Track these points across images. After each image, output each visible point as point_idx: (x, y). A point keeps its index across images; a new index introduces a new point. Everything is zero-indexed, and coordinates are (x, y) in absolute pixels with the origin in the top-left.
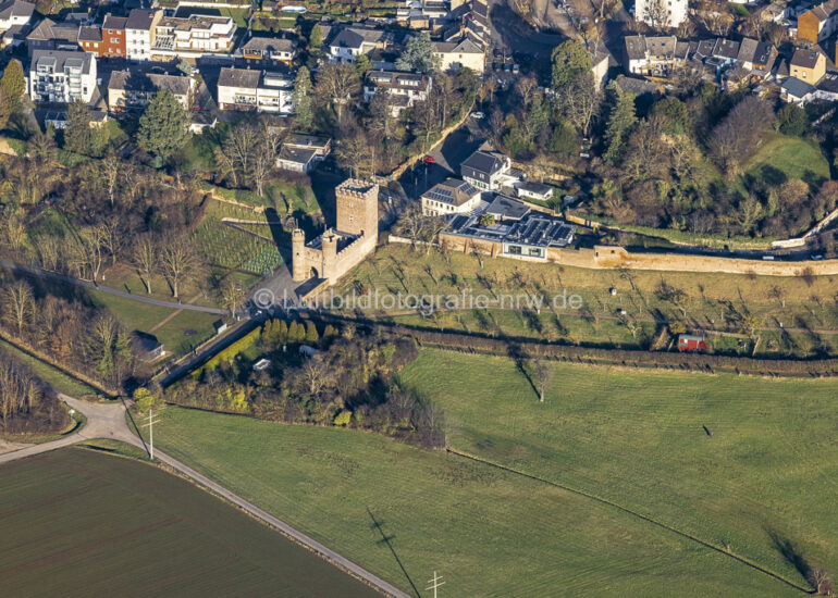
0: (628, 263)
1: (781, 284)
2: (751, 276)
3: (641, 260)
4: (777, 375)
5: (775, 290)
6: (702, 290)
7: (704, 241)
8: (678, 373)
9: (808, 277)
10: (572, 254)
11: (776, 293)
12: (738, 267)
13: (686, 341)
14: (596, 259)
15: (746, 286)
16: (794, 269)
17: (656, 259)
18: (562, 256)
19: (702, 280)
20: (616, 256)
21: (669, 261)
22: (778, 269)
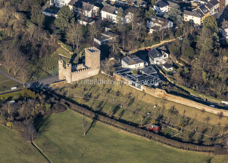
0: (167, 97)
1: (211, 116)
2: (203, 111)
3: (170, 97)
4: (170, 145)
5: (208, 118)
6: (185, 112)
7: (200, 95)
8: (139, 137)
9: (221, 116)
10: (149, 90)
11: (208, 119)
12: (200, 106)
13: (152, 127)
14: (156, 93)
15: (199, 114)
16: (217, 111)
17: (175, 98)
18: (147, 89)
19: (186, 109)
20: (162, 94)
21: (179, 99)
22: (212, 111)
